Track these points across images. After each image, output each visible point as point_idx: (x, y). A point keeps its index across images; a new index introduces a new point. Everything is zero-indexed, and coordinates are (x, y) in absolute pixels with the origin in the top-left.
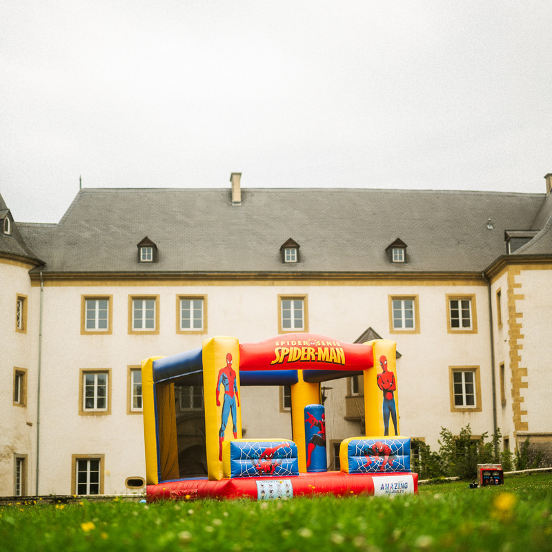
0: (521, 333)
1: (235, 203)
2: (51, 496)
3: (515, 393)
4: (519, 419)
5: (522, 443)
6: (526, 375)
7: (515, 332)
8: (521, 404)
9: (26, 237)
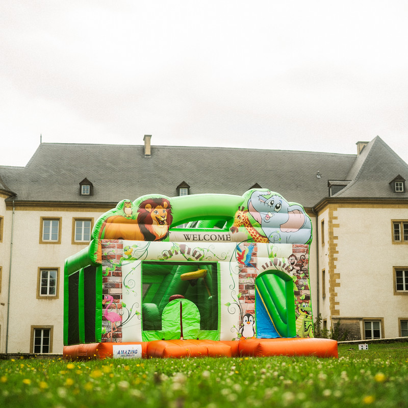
0: (337, 250)
1: (147, 155)
2: (19, 353)
3: (332, 290)
4: (334, 307)
5: (335, 324)
6: (339, 278)
7: (333, 249)
8: (335, 297)
9: (3, 176)
